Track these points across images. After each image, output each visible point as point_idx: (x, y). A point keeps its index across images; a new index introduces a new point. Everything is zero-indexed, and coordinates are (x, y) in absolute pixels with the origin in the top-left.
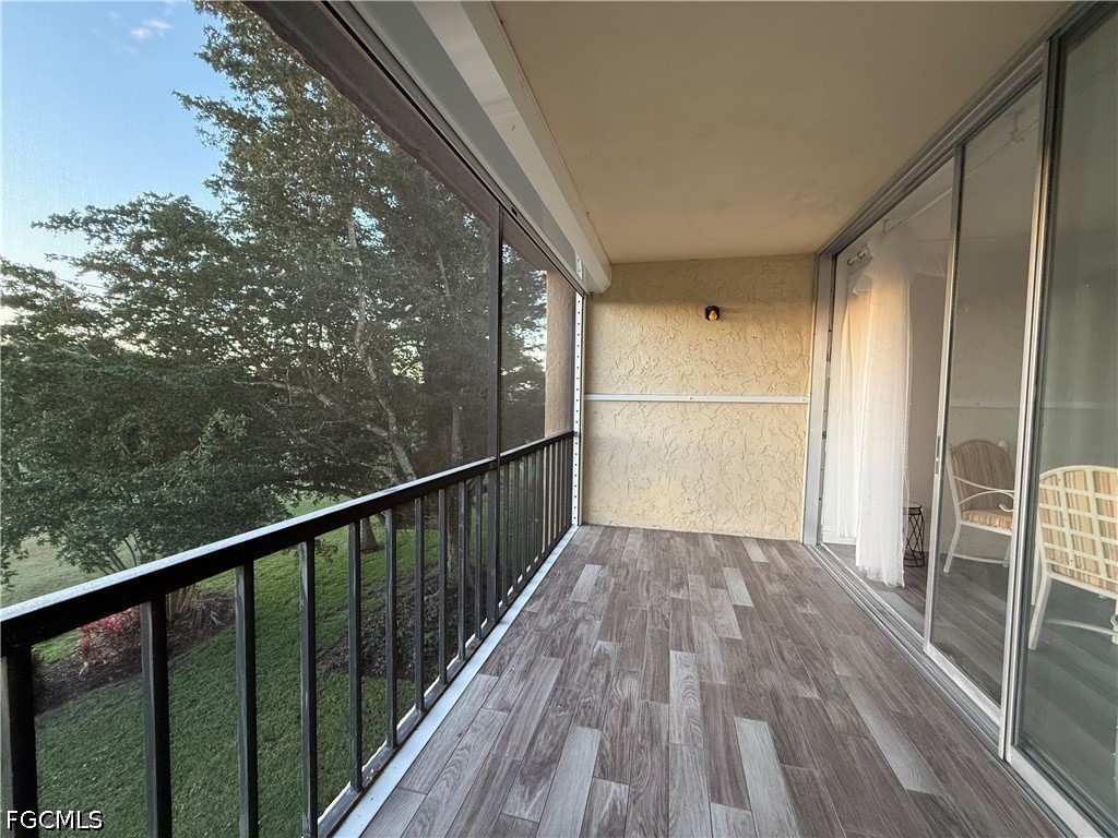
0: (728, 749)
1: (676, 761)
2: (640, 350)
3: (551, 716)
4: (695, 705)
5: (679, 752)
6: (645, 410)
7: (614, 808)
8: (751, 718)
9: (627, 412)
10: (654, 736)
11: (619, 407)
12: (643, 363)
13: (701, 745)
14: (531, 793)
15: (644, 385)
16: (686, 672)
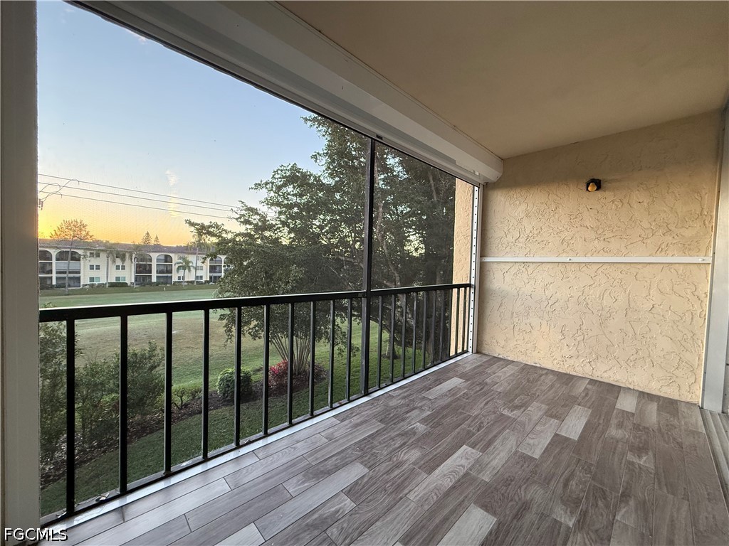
0: (446, 519)
1: (399, 508)
2: (525, 222)
3: (349, 451)
4: (448, 483)
5: (407, 504)
6: (529, 269)
7: (337, 511)
8: (487, 511)
9: (513, 270)
10: (399, 487)
11: (507, 267)
12: (528, 232)
13: (426, 507)
14: (303, 482)
15: (528, 249)
16: (463, 462)
